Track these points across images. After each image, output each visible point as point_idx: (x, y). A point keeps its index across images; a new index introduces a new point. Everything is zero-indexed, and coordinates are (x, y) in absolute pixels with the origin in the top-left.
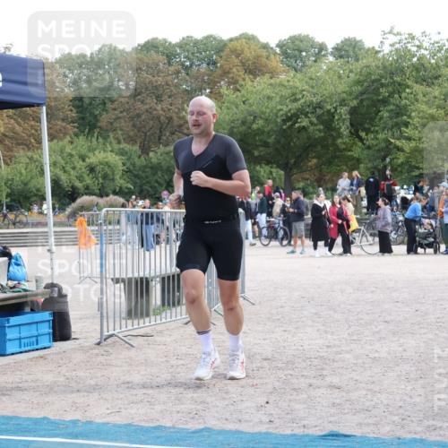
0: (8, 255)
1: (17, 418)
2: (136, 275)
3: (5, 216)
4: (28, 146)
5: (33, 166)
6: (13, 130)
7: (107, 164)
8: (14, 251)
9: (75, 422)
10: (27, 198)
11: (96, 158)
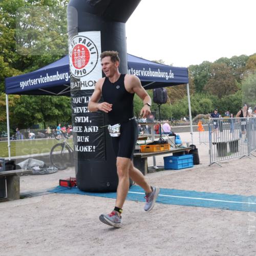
0: (175, 135)
1: (184, 191)
2: (222, 141)
3: (172, 122)
4: (179, 98)
5: (180, 104)
6: (173, 93)
7: (207, 103)
8: (177, 134)
9: (204, 193)
10: (179, 116)
11: (203, 101)
